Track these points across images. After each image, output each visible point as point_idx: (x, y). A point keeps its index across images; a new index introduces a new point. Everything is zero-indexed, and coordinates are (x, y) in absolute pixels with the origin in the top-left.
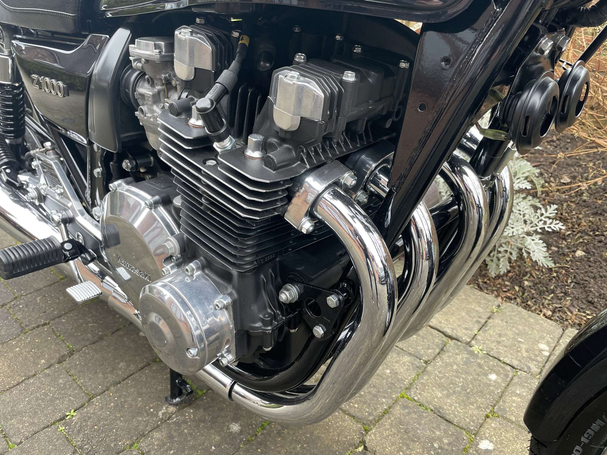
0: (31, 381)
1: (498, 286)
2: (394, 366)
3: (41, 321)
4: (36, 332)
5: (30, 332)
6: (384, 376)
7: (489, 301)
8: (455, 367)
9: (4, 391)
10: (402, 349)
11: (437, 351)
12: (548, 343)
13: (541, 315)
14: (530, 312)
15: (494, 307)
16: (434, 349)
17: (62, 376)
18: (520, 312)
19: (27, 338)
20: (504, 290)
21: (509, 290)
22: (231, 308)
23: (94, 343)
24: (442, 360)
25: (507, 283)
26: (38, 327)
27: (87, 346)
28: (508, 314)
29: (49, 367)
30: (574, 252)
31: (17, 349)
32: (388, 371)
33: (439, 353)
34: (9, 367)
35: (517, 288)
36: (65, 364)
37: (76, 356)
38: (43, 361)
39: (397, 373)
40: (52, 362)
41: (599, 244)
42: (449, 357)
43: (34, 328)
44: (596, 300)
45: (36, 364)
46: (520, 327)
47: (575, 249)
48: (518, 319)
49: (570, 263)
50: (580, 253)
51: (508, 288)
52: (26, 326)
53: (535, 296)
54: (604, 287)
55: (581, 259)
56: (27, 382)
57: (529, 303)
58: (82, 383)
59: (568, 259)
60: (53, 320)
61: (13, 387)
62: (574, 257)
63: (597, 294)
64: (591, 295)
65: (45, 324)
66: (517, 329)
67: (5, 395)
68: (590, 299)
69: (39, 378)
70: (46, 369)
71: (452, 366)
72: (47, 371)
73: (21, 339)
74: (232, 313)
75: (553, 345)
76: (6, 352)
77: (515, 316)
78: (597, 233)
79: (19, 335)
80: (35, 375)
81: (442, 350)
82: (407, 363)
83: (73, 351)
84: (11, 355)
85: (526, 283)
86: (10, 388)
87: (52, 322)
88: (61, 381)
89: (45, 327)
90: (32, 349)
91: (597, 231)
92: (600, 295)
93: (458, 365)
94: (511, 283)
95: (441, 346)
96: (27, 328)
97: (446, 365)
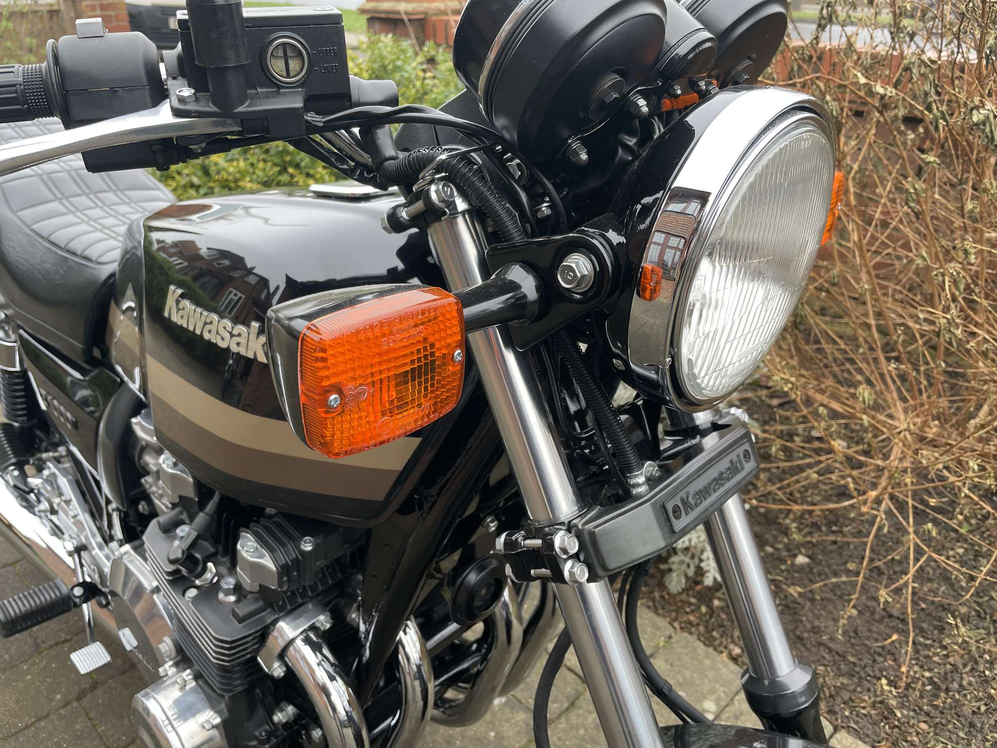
0: (43, 724)
1: (680, 604)
2: (502, 727)
3: (61, 636)
4: (53, 652)
5: (46, 652)
6: (485, 741)
7: (659, 629)
8: (582, 732)
9: (9, 737)
10: (520, 701)
11: (566, 705)
12: (717, 701)
13: (725, 655)
14: (711, 650)
15: (662, 638)
16: (562, 702)
17: (79, 720)
18: (695, 649)
19: (41, 661)
20: (688, 610)
21: (693, 611)
22: (222, 729)
23: (123, 673)
24: (568, 719)
25: (693, 600)
26: (57, 644)
27: (114, 677)
28: (678, 650)
29: (65, 706)
30: (795, 556)
31: (29, 677)
32: (493, 734)
33: (567, 709)
34: (17, 702)
35: (704, 609)
36: (85, 702)
37: (99, 692)
38: (59, 696)
39: (502, 737)
40: (70, 698)
41: (831, 548)
42: (578, 716)
43: (51, 647)
44: (806, 635)
45: (50, 700)
46: (688, 674)
47: (797, 552)
48: (688, 660)
49: (785, 574)
50: (801, 560)
51: (693, 607)
52: (43, 642)
53: (725, 623)
54: (821, 615)
55: (801, 569)
56: (37, 725)
57: (715, 634)
58: (103, 732)
59: (783, 567)
60: (76, 635)
61: (20, 731)
62: (793, 565)
63: (809, 626)
64: (801, 627)
65: (66, 641)
66: (683, 675)
67: (10, 743)
68: (798, 633)
69: (52, 721)
70: (62, 707)
71: (578, 730)
72: (62, 711)
73: (34, 661)
74: (223, 732)
75: (723, 704)
76: (15, 681)
77: (687, 654)
78: (834, 528)
79: (32, 656)
80: (47, 716)
81: (572, 704)
82: (521, 723)
83: (97, 683)
84: (21, 685)
85: (716, 603)
86: (16, 733)
87: (75, 638)
88: (78, 727)
89: (66, 645)
90: (48, 677)
91: (836, 525)
92: (813, 628)
93: (586, 730)
94: (698, 600)
95: (572, 699)
96: (43, 646)
97: (571, 728)
